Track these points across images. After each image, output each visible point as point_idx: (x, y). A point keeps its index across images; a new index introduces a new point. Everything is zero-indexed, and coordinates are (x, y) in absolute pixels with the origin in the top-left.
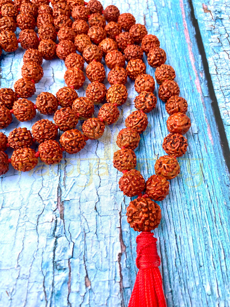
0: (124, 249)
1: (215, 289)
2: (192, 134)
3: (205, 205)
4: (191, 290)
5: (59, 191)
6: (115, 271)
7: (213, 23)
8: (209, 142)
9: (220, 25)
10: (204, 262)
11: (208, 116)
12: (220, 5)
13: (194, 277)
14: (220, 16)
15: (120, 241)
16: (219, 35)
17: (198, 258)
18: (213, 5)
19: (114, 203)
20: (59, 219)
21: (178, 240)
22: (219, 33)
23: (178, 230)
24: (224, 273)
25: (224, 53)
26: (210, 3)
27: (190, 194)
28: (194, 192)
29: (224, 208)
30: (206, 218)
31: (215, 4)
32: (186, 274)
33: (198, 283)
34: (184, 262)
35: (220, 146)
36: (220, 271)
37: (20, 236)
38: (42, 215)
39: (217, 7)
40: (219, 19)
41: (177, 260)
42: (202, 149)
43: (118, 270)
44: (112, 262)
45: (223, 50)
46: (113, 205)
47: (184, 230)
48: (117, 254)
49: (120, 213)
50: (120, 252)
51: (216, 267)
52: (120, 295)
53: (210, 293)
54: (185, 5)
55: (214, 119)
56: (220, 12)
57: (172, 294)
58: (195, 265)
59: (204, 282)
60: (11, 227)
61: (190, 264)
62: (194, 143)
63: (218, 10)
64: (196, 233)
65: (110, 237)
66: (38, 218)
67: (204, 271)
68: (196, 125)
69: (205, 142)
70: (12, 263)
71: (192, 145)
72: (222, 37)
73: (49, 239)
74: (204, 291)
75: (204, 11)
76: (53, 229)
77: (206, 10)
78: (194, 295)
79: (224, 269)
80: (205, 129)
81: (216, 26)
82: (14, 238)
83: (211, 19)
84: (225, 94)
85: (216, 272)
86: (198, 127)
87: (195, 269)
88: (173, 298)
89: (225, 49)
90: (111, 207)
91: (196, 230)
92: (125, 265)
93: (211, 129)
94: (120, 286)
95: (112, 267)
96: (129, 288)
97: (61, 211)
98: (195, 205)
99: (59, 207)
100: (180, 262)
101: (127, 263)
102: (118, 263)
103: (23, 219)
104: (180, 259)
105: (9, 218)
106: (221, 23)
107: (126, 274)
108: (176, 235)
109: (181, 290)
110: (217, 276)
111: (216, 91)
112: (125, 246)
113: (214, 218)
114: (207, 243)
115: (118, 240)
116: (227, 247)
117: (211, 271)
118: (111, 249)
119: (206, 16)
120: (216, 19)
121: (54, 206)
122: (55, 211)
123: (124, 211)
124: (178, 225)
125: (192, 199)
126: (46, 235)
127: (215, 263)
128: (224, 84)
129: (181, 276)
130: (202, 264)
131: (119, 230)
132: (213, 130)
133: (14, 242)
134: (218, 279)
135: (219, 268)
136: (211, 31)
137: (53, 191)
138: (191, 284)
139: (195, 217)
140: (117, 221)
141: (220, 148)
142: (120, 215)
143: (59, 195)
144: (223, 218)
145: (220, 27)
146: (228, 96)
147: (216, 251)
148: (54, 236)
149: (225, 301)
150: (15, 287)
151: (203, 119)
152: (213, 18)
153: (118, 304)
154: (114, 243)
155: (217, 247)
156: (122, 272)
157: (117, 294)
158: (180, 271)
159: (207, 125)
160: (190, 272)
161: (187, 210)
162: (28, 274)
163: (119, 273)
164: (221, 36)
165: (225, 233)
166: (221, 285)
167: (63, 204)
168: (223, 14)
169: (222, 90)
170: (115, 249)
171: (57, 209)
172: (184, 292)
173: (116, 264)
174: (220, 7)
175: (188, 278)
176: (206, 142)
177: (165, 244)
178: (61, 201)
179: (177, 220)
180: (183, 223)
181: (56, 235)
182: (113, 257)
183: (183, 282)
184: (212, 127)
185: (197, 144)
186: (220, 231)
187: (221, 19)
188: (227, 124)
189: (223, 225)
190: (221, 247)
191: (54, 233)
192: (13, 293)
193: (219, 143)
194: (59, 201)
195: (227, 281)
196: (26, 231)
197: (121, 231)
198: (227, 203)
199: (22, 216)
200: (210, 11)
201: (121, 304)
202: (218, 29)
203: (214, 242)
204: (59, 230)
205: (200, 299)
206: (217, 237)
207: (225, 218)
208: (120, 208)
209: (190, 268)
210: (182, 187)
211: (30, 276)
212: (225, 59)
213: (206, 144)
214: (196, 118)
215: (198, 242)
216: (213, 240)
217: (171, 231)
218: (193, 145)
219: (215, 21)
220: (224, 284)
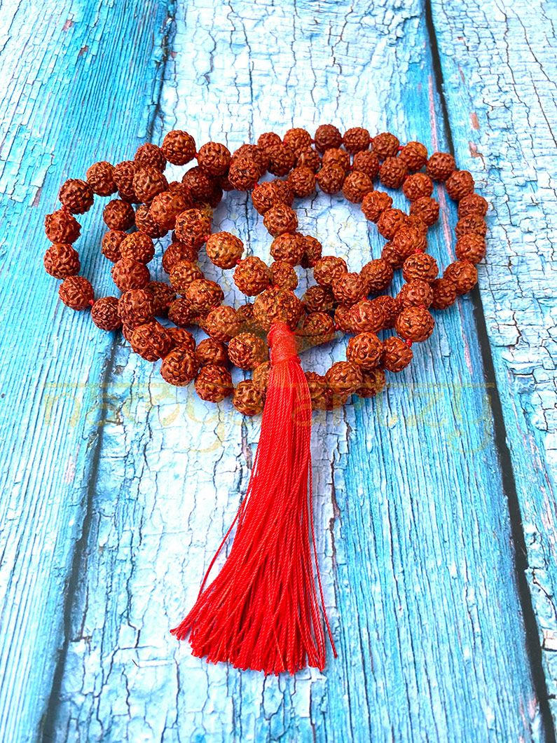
0: (338, 513)
1: (463, 571)
2: (440, 357)
3: (455, 461)
4: (430, 570)
5: (244, 429)
6: (326, 542)
7: (485, 176)
8: (466, 370)
9: (497, 180)
10: (450, 536)
11: (467, 330)
12: (499, 144)
13: (435, 555)
14: (498, 164)
15: (332, 502)
16: (493, 197)
17: (441, 531)
18: (486, 144)
19: (323, 450)
20: (245, 468)
21: (415, 506)
22: (493, 194)
23: (414, 492)
24: (477, 552)
25: (500, 228)
26: (482, 140)
27: (434, 444)
28: (440, 440)
29: (482, 466)
30: (456, 479)
31: (490, 142)
32: (424, 551)
33: (439, 563)
34: (422, 535)
35: (482, 377)
36: (471, 549)
37: (190, 489)
38: (220, 462)
39: (493, 147)
40: (495, 168)
41: (412, 532)
42: (455, 381)
43: (330, 541)
44: (321, 530)
45: (498, 223)
46: (322, 453)
47: (423, 492)
48: (328, 520)
49: (332, 465)
50: (333, 517)
51: (466, 544)
52: (332, 573)
53: (455, 576)
54: (441, 142)
55: (475, 335)
56: (497, 157)
57: (404, 575)
58: (436, 539)
59: (448, 562)
60: (176, 477)
61: (429, 539)
62: (443, 371)
63: (494, 154)
64: (440, 497)
65: (318, 495)
66: (215, 466)
67: (449, 548)
68: (447, 343)
69: (459, 370)
70: (180, 525)
71: (440, 373)
72: (498, 201)
73: (232, 495)
74: (447, 573)
75: (472, 154)
76: (237, 481)
77: (475, 153)
78: (434, 577)
79: (477, 546)
80: (461, 350)
81: (489, 181)
82: (182, 492)
83: (482, 168)
84: (495, 297)
85: (466, 550)
86: (450, 347)
87: (437, 546)
88: (404, 580)
89: (502, 222)
90: (320, 456)
91: (440, 493)
92: (339, 534)
93: (470, 351)
94: (333, 561)
95: (321, 537)
96: (345, 564)
97: (248, 458)
98: (441, 459)
99: (245, 451)
100: (417, 535)
101: (342, 532)
102: (329, 532)
103: (193, 466)
104: (416, 531)
105: (172, 465)
106: (498, 176)
107: (340, 546)
108: (411, 499)
109: (417, 570)
110: (467, 555)
111: (482, 291)
112: (339, 509)
113: (467, 479)
114: (455, 512)
115: (330, 500)
116: (484, 519)
117: (459, 549)
118: (321, 513)
119: (474, 162)
120: (490, 170)
121: (238, 451)
122: (239, 456)
123: (338, 462)
124: (415, 486)
125: (436, 450)
126: (228, 490)
127: (465, 539)
128: (496, 280)
129: (417, 553)
130: (446, 539)
131: (330, 487)
132: (473, 352)
133: (183, 498)
134: (467, 559)
135: (471, 545)
136: (481, 189)
137: (236, 428)
138: (430, 564)
139: (439, 476)
140: (328, 475)
141: (482, 380)
142: (333, 467)
143: (244, 435)
144: (480, 479)
145: (495, 184)
146: (500, 301)
147: (467, 523)
148: (239, 492)
149: (475, 586)
150: (186, 556)
151: (459, 335)
152: (486, 167)
153: (330, 584)
154: (324, 504)
155: (469, 518)
156: (335, 544)
157: (328, 571)
158: (415, 547)
159: (464, 345)
160: (430, 548)
161: (428, 466)
162: (204, 540)
163: (331, 545)
164: (496, 199)
165: (481, 500)
166: (471, 567)
167: (250, 448)
168: (504, 159)
169: (491, 291)
170: (325, 512)
171: (242, 455)
172: (420, 573)
173: (326, 533)
174: (498, 148)
175: (426, 555)
176: (461, 370)
177: (396, 509)
178: (247, 443)
179: (414, 479)
180: (422, 483)
181: (241, 490)
182: (322, 523)
183: (420, 561)
184: (472, 347)
185: (448, 372)
186: (475, 497)
187: (500, 169)
188: (495, 344)
189: (480, 489)
190: (475, 519)
191: (238, 487)
192: (185, 565)
193: (481, 371)
194: (245, 444)
195: (480, 561)
196: (198, 483)
197: (334, 489)
198: (487, 459)
199: (192, 462)
200: (481, 155)
201: (334, 585)
202: (492, 187)
203: (465, 511)
204: (246, 483)
205: (442, 582)
206: (470, 504)
207: (483, 480)
208: (333, 458)
209: (430, 542)
210: (423, 433)
211: (206, 543)
212: (501, 239)
213: (462, 373)
214: (448, 332)
215: (443, 510)
216: (464, 508)
217: (404, 493)
218: (442, 373)
219: (489, 173)
220: (476, 565)
